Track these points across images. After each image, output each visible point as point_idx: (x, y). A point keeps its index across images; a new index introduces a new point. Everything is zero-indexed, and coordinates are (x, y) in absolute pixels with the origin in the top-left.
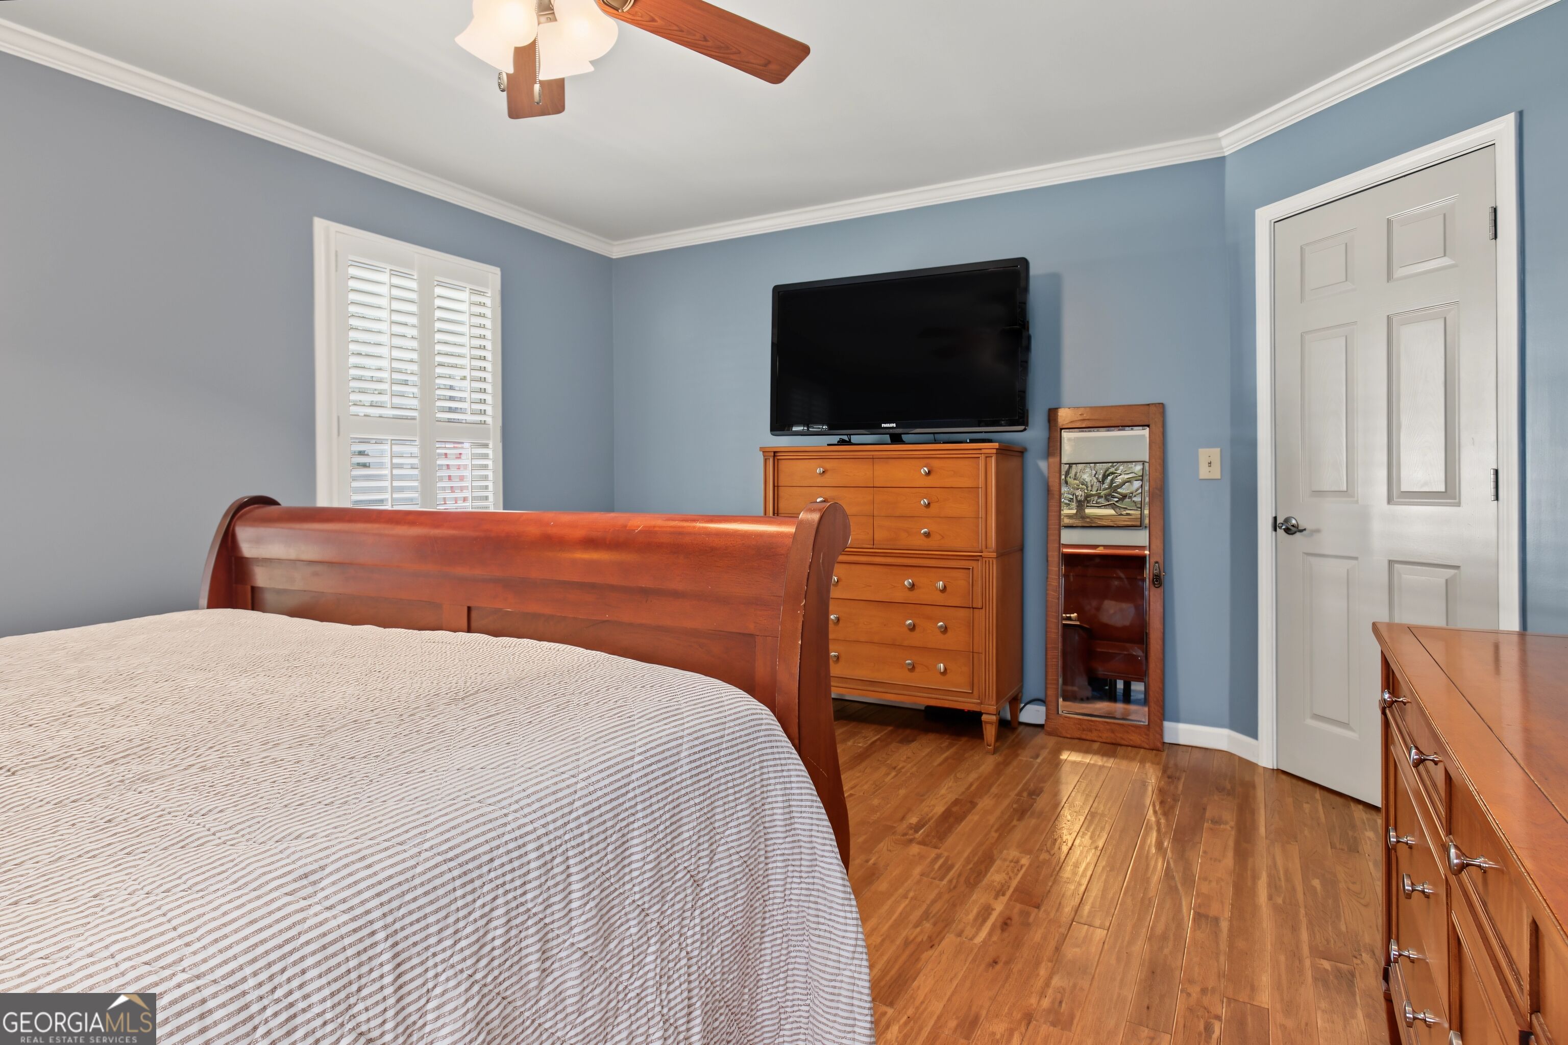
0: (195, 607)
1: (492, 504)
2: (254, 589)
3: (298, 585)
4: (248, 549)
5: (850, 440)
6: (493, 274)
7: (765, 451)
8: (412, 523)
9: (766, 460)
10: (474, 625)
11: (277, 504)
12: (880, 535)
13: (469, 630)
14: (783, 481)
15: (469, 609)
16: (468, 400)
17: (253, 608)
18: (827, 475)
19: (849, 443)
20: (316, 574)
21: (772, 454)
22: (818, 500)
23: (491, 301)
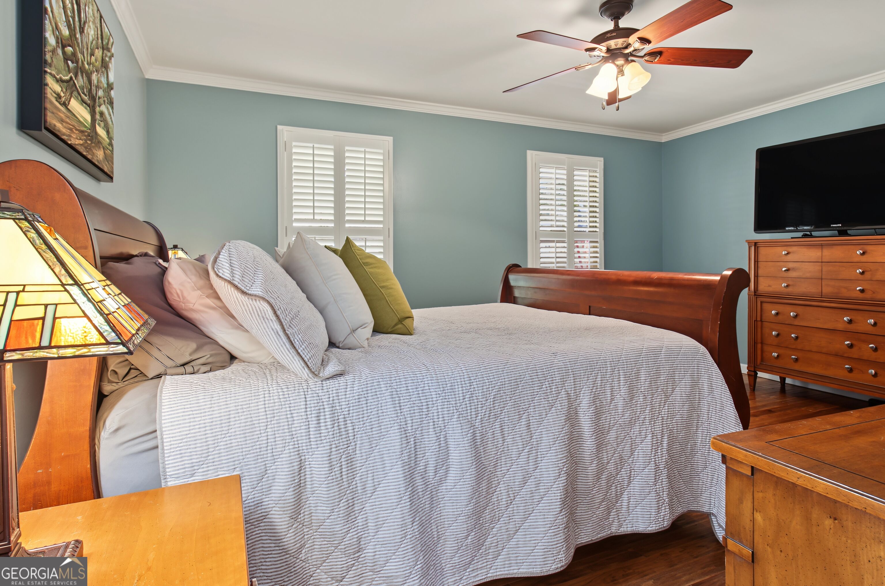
0: (496, 302)
1: (601, 268)
2: (514, 297)
3: (529, 296)
4: (512, 283)
5: (811, 234)
6: (599, 162)
7: (749, 242)
8: (569, 275)
9: (750, 248)
10: (591, 312)
11: (520, 267)
12: (827, 290)
13: (590, 314)
14: (761, 258)
15: (590, 307)
16: (588, 221)
17: (514, 303)
18: (789, 256)
19: (811, 236)
20: (535, 292)
21: (754, 244)
22: (784, 269)
23: (599, 174)
